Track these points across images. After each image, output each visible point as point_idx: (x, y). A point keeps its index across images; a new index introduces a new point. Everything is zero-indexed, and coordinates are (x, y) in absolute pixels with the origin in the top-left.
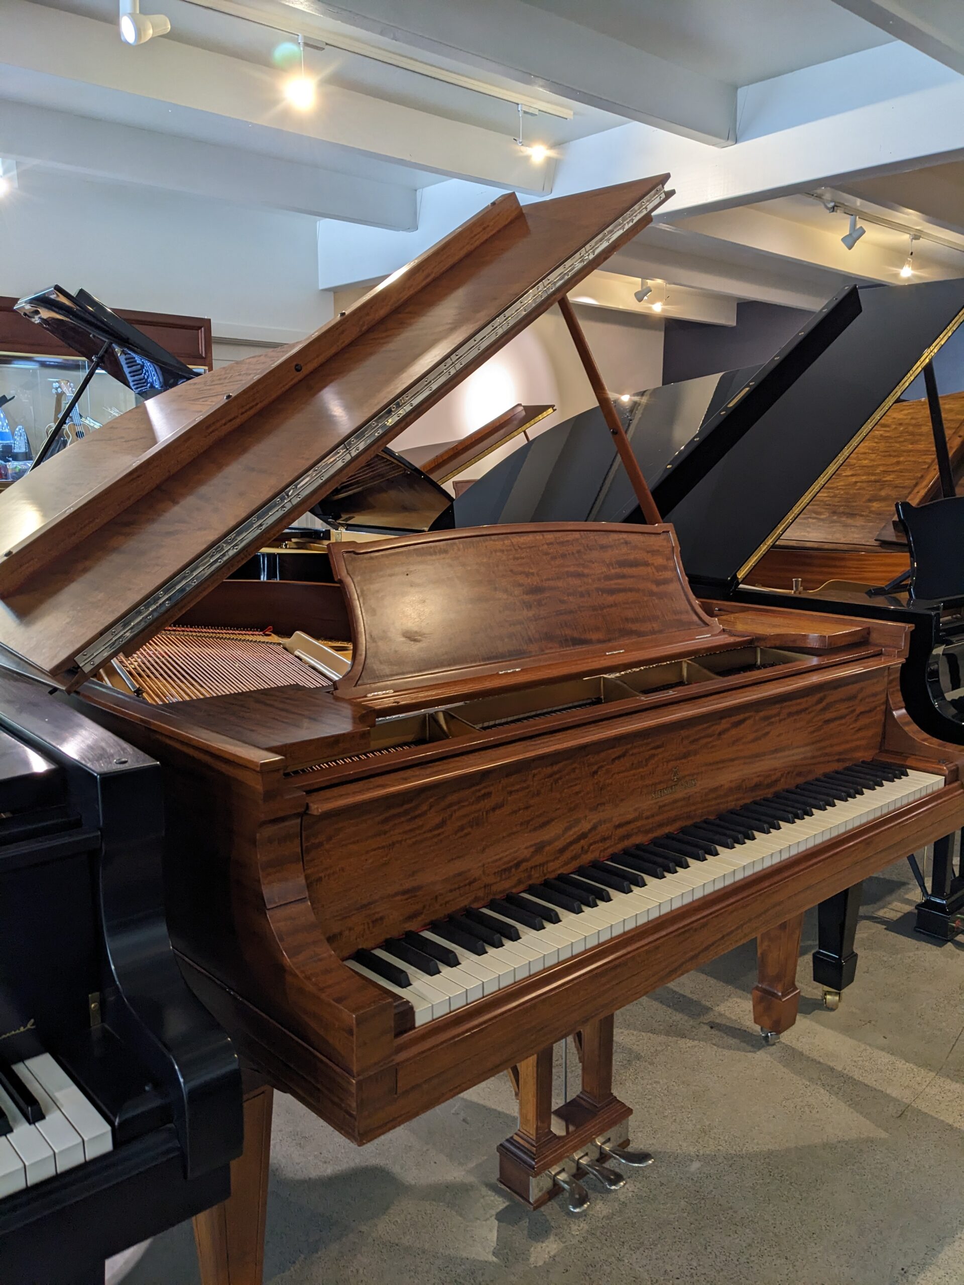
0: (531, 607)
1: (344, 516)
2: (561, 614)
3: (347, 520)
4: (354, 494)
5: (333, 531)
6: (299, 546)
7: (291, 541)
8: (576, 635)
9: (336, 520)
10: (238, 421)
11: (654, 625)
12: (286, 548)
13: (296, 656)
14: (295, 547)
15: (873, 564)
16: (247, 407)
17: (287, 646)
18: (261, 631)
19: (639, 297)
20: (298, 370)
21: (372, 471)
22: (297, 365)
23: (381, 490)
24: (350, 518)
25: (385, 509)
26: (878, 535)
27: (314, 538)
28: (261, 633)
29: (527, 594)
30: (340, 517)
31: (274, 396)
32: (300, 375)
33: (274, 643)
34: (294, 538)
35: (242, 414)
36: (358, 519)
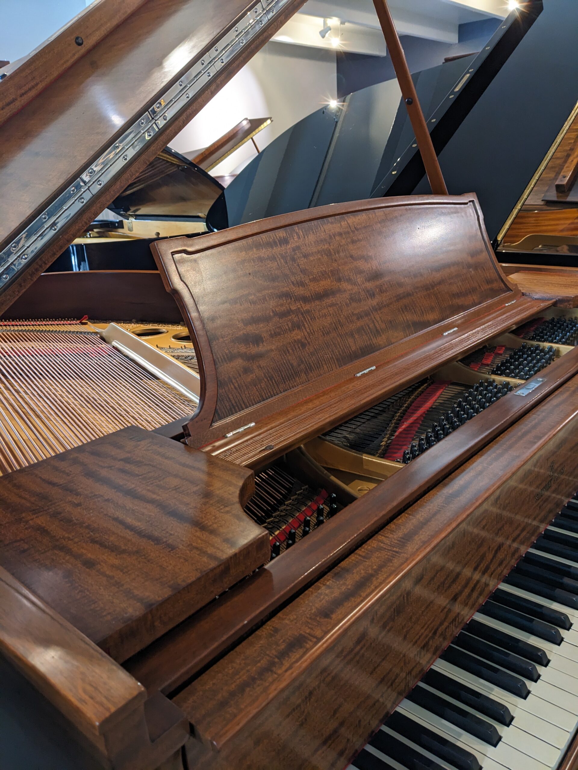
0: (374, 295)
1: (133, 209)
2: (401, 299)
3: (135, 211)
4: (137, 191)
5: (125, 221)
6: (101, 235)
7: (93, 231)
8: (416, 318)
9: (126, 212)
10: (18, 104)
11: (475, 298)
12: (90, 237)
13: (113, 347)
14: (97, 235)
15: (545, 220)
16: (26, 88)
17: (104, 335)
18: (78, 320)
19: (323, 34)
20: (80, 44)
21: (153, 170)
22: (77, 38)
23: (158, 185)
24: (137, 210)
25: (162, 201)
26: (544, 196)
27: (111, 228)
28: (78, 322)
29: (369, 281)
30: (129, 210)
31: (55, 74)
32: (82, 50)
33: (92, 333)
34: (96, 228)
35: (22, 95)
36: (143, 210)
